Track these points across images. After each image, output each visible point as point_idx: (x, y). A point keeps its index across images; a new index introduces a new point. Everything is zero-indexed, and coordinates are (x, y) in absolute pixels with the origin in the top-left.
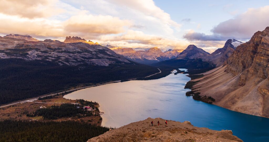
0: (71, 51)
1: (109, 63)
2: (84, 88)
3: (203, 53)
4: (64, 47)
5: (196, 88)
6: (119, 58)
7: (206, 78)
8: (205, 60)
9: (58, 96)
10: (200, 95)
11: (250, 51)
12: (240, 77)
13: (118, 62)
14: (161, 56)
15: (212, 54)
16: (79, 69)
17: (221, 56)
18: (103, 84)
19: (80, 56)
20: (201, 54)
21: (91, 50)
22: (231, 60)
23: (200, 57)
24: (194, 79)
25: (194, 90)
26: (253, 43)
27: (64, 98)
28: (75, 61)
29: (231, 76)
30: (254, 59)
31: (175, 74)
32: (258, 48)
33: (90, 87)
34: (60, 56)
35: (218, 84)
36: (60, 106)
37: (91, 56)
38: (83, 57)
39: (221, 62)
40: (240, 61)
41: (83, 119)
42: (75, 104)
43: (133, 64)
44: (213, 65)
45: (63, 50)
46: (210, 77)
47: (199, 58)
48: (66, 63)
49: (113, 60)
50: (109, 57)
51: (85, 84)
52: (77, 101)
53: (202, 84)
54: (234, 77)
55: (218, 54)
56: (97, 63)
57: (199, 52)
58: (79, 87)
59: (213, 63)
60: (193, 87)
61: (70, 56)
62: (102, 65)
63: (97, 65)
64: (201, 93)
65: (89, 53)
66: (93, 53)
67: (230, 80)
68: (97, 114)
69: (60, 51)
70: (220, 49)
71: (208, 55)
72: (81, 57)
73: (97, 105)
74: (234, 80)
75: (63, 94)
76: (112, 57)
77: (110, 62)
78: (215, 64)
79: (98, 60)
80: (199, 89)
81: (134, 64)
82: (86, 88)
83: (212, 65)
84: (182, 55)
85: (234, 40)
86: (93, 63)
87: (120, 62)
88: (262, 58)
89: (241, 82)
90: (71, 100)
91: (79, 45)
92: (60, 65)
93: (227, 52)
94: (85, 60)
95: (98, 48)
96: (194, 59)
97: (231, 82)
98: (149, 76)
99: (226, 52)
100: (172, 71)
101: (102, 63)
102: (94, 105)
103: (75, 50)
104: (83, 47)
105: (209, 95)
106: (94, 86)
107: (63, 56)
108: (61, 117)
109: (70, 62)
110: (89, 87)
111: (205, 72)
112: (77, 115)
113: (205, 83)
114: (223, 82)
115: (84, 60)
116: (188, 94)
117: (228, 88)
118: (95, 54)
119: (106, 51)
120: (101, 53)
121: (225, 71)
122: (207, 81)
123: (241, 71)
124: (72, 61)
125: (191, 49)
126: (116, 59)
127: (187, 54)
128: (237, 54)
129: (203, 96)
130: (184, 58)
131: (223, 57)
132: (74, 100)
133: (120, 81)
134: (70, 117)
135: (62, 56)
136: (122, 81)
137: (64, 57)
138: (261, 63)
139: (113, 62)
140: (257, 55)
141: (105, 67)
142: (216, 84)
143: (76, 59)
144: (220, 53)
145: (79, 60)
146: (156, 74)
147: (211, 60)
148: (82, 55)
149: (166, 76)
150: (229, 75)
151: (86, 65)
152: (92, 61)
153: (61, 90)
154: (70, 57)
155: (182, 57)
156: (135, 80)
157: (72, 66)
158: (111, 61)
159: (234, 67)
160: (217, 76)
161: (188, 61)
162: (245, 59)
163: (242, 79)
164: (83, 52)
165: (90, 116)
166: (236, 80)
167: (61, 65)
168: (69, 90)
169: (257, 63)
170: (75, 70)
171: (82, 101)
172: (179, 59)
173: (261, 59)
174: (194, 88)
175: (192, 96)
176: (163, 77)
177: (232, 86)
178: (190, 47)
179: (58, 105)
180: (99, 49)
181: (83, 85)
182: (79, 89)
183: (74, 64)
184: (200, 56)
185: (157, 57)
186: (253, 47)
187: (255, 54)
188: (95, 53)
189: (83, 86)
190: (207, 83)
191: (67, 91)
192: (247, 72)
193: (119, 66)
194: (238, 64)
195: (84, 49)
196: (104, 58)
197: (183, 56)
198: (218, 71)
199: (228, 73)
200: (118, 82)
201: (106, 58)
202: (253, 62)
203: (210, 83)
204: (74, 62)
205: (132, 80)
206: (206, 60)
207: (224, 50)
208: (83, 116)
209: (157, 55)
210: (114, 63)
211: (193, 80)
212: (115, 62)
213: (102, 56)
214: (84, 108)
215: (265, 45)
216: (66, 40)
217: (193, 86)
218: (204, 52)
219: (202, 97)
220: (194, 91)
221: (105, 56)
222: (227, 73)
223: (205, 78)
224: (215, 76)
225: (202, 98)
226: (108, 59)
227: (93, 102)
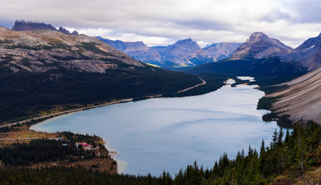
0: (31, 45)
1: (106, 68)
2: (66, 113)
3: (281, 48)
4: (17, 39)
5: (279, 108)
6: (123, 57)
7: (296, 90)
8: (284, 59)
9: (19, 128)
10: (290, 118)
13: (122, 65)
14: (198, 56)
16: (51, 78)
17: (316, 51)
18: (101, 106)
19: (50, 55)
20: (278, 50)
21: (69, 44)
23: (276, 55)
24: (271, 93)
25: (277, 111)
27: (32, 131)
28: (41, 63)
31: (233, 85)
33: (76, 111)
34: (12, 55)
36: (29, 143)
37: (71, 55)
38: (55, 57)
39: (316, 62)
41: (80, 163)
42: (57, 139)
43: (151, 69)
45: (16, 44)
47: (273, 56)
48: (26, 68)
49: (111, 61)
50: (104, 57)
52: (60, 134)
53: (290, 101)
55: (310, 48)
56: (84, 67)
57: (272, 45)
58: (55, 112)
59: (302, 65)
60: (272, 107)
61: (31, 55)
62: (93, 71)
63: (83, 71)
64: (291, 115)
65: (65, 49)
66: (74, 49)
68: (105, 155)
69: (11, 45)
71: (289, 50)
72: (51, 56)
73: (99, 141)
75: (29, 124)
76: (109, 57)
77: (108, 65)
78: (305, 66)
79: (84, 62)
81: (153, 70)
82: (69, 113)
83: (300, 69)
84: (239, 53)
86: (75, 68)
87: (127, 66)
90: (46, 133)
91: (44, 34)
92: (13, 71)
94: (60, 62)
95: (82, 41)
96: (263, 59)
98: (186, 90)
100: (225, 81)
101: (93, 66)
102: (93, 140)
103: (38, 44)
104: (52, 37)
105: (308, 118)
106: (83, 110)
107: (16, 55)
109: (32, 66)
110: (74, 111)
111: (289, 80)
112: (68, 158)
115: (58, 61)
116: (266, 119)
118: (76, 51)
119: (97, 46)
120: (87, 49)
124: (36, 64)
125: (257, 40)
126: (117, 60)
127: (251, 49)
129: (296, 120)
130: (246, 58)
131: (319, 53)
132: (53, 134)
133: (132, 99)
134: (55, 160)
135: (15, 56)
136: (134, 100)
137: (18, 56)
139: (112, 65)
141: (98, 74)
143: (42, 61)
144: (312, 47)
145: (48, 62)
146: (197, 86)
147: (297, 60)
148: (54, 52)
149: (216, 90)
151: (63, 70)
152: (73, 63)
153: (24, 117)
154: (30, 57)
155: (240, 56)
156: (160, 97)
157: (38, 72)
158: (109, 63)
160: (318, 85)
161: (253, 63)
164: (54, 48)
165: (92, 158)
167: (16, 70)
168: (38, 116)
170: (43, 80)
171: (68, 135)
172: (235, 59)
174: (277, 107)
175: (275, 120)
176: (211, 92)
178: (255, 37)
179: (25, 142)
180: (83, 42)
181: (64, 107)
182: (57, 115)
183: (40, 69)
184: (275, 53)
185: (190, 58)
188: (77, 49)
189: (63, 109)
191: (34, 118)
193: (126, 73)
195: (55, 42)
196: (95, 59)
197: (243, 54)
200: (128, 101)
201: (98, 58)
204: (39, 65)
205: (154, 98)
206: (288, 59)
207: (320, 41)
208: (80, 158)
209: (190, 54)
210: (114, 67)
211: (269, 96)
212: (116, 66)
213: (90, 55)
214: (77, 146)
216: (15, 26)
218: (281, 46)
219: (295, 122)
220: (277, 113)
221: (96, 55)
223: (293, 91)
224: (312, 84)
226: (102, 59)
227: (89, 135)
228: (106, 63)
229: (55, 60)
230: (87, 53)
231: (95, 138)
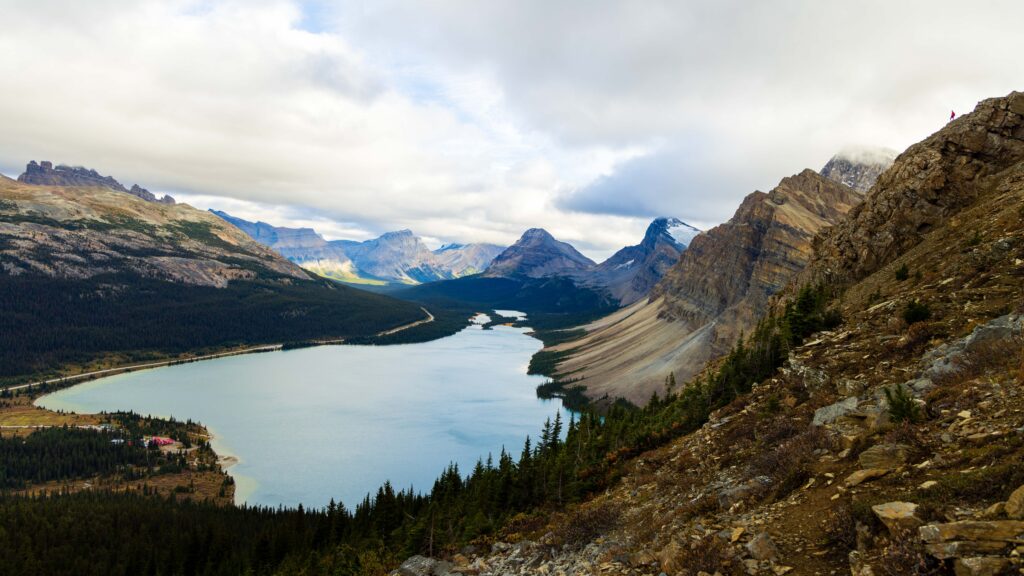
0: (61, 218)
1: (229, 277)
2: (128, 371)
3: (576, 261)
4: (28, 201)
5: (568, 373)
6: (270, 258)
7: (599, 339)
8: (581, 282)
9: (8, 401)
10: (586, 393)
11: (739, 248)
12: (714, 333)
13: (265, 273)
14: (423, 265)
15: (603, 264)
16: (99, 292)
17: (636, 270)
18: (211, 358)
19: (103, 242)
20: (570, 264)
21: (151, 222)
22: (676, 281)
23: (567, 274)
24: (555, 344)
25: (564, 379)
26: (746, 224)
27: (39, 408)
28: (79, 258)
29: (684, 331)
30: (754, 274)
31: (486, 327)
32: (764, 239)
33: (152, 367)
34: (10, 236)
35: (643, 357)
36: (28, 438)
37: (152, 246)
38: (114, 247)
39: (635, 290)
40: (710, 280)
41: (150, 483)
42: (100, 428)
43: (326, 286)
44: (609, 299)
45: (23, 212)
46: (611, 337)
47: (562, 274)
48: (41, 266)
49: (243, 264)
50: (228, 255)
51: (130, 355)
52: (107, 418)
53: (588, 360)
54: (691, 332)
55: (625, 265)
56: (181, 272)
57: (559, 254)
58: (102, 366)
59: (611, 295)
60: (556, 371)
61: (57, 239)
62: (200, 282)
63: (178, 281)
64: (588, 388)
65: (142, 231)
66: (160, 233)
67: (682, 342)
68: (208, 465)
69: (12, 213)
70: (631, 247)
71: (590, 266)
72: (106, 244)
73: (199, 432)
74: (695, 341)
75: (33, 394)
76: (239, 256)
77: (234, 271)
78: (615, 296)
79: (181, 262)
80: (579, 375)
81: (330, 287)
82: (134, 370)
83: (608, 302)
84: (501, 265)
85: (676, 222)
86: (159, 274)
87: (276, 276)
88: (777, 270)
89: (715, 347)
90: (73, 413)
91: (95, 196)
92: (9, 271)
93: (655, 257)
94: (126, 259)
95: (181, 217)
96: (544, 280)
97: (685, 348)
98: (394, 331)
99: (650, 260)
100: (471, 317)
101: (201, 273)
102: (186, 432)
103: (77, 217)
104: (113, 205)
105: (618, 394)
106: (170, 364)
107: (21, 236)
108: (44, 480)
109: (57, 264)
110: (147, 367)
111: (588, 321)
112: (121, 472)
113: (596, 357)
114: (657, 350)
115: (123, 256)
116: (544, 393)
117: (679, 367)
118: (167, 237)
119: (214, 231)
120: (192, 235)
121: (660, 316)
122: (605, 349)
123: (715, 312)
124: (67, 261)
125: (534, 242)
126: (256, 262)
127: (523, 260)
128: (695, 260)
129: (596, 396)
130: (512, 276)
131: (641, 274)
132: (92, 416)
133: (281, 346)
134: (88, 476)
135: (18, 238)
136: (285, 348)
137: (25, 239)
138: (773, 286)
139: (244, 273)
140: (761, 261)
141: (211, 290)
142: (636, 357)
143: (84, 253)
144: (630, 262)
145: (97, 257)
146: (417, 323)
147: (604, 285)
148: (113, 237)
149: (454, 333)
150: (678, 327)
151: (131, 277)
152: (155, 262)
153: (22, 377)
154: (55, 244)
155: (503, 270)
156: (340, 343)
157: (69, 278)
158: (236, 268)
159: (691, 300)
160: (636, 333)
161: (525, 286)
162: (724, 274)
163: (720, 336)
164: (114, 227)
165: (179, 471)
166: (700, 344)
167: (19, 270)
168: (59, 376)
169: (761, 287)
170: (81, 296)
171: (128, 419)
172: (492, 276)
173: (775, 274)
174: (564, 371)
175: (560, 397)
176: (442, 336)
177: (689, 363)
178: (531, 237)
179: (18, 435)
180: (184, 221)
181: (121, 357)
182: (104, 375)
183: (76, 271)
184: (565, 270)
185: (407, 269)
186: (748, 238)
187: (756, 260)
188: (169, 234)
189: (122, 360)
190: (604, 356)
191: (48, 379)
192: (733, 316)
193: (272, 292)
194: (703, 291)
195: (119, 215)
196: (208, 257)
197: (508, 268)
198: (635, 317)
199: (671, 320)
200: (272, 350)
201: (214, 256)
202: (749, 285)
203: (614, 356)
204: (75, 263)
205: (327, 344)
206: (588, 283)
207: (643, 254)
208: (148, 472)
209: (407, 261)
210: (248, 276)
211: (551, 349)
212: (253, 274)
213: (197, 249)
214: (146, 444)
215: (784, 232)
216: (27, 174)
217: (557, 368)
218: (576, 258)
219: (594, 400)
220: (564, 383)
221: (211, 249)
222: (668, 321)
223: (594, 341)
224: (626, 331)
225: (596, 402)
226: (223, 259)
227: (178, 420)
228: (230, 268)
229: (115, 254)
230: (190, 244)
231: (191, 426)
